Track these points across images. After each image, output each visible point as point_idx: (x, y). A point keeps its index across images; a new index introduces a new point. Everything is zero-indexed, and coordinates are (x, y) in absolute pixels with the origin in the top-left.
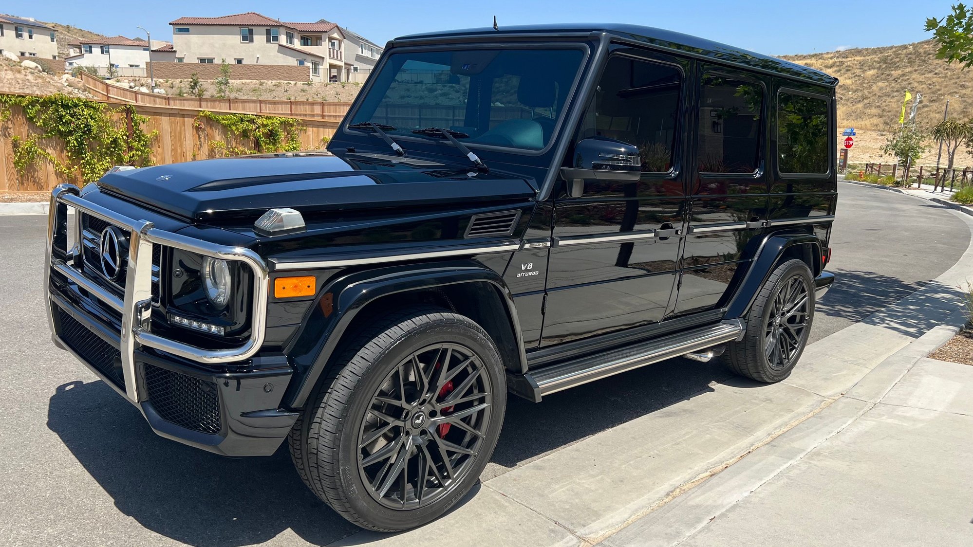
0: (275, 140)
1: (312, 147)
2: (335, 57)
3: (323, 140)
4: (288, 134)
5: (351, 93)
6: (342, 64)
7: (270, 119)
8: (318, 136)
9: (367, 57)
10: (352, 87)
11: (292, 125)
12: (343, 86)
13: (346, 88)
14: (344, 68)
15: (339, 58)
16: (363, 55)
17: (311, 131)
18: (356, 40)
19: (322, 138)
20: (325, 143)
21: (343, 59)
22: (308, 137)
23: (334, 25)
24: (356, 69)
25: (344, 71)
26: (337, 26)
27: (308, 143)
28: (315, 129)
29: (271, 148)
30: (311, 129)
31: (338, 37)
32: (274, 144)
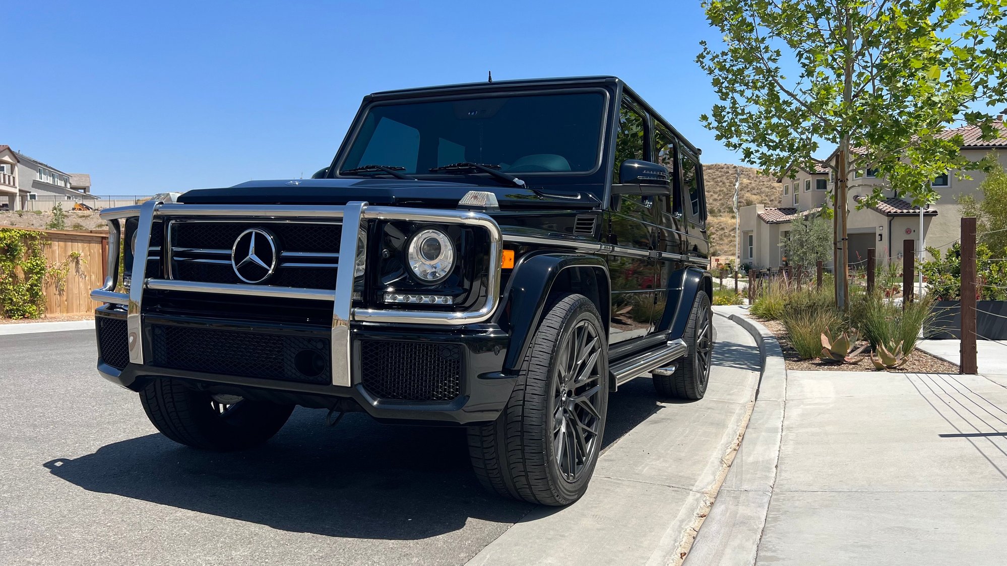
0: (14, 256)
1: (58, 264)
2: (7, 183)
3: (71, 256)
4: (29, 249)
5: (31, 223)
6: (17, 191)
7: (6, 231)
8: (65, 250)
9: (47, 183)
10: (32, 215)
11: (33, 238)
12: (21, 215)
13: (25, 217)
14: (18, 195)
15: (12, 184)
16: (42, 181)
17: (56, 246)
18: (33, 165)
19: (70, 253)
20: (74, 259)
21: (17, 184)
22: (53, 252)
23: (5, 148)
24: (33, 197)
25: (18, 199)
26: (9, 149)
27: (53, 259)
28: (62, 244)
29: (9, 266)
30: (57, 243)
31: (10, 160)
32: (12, 261)
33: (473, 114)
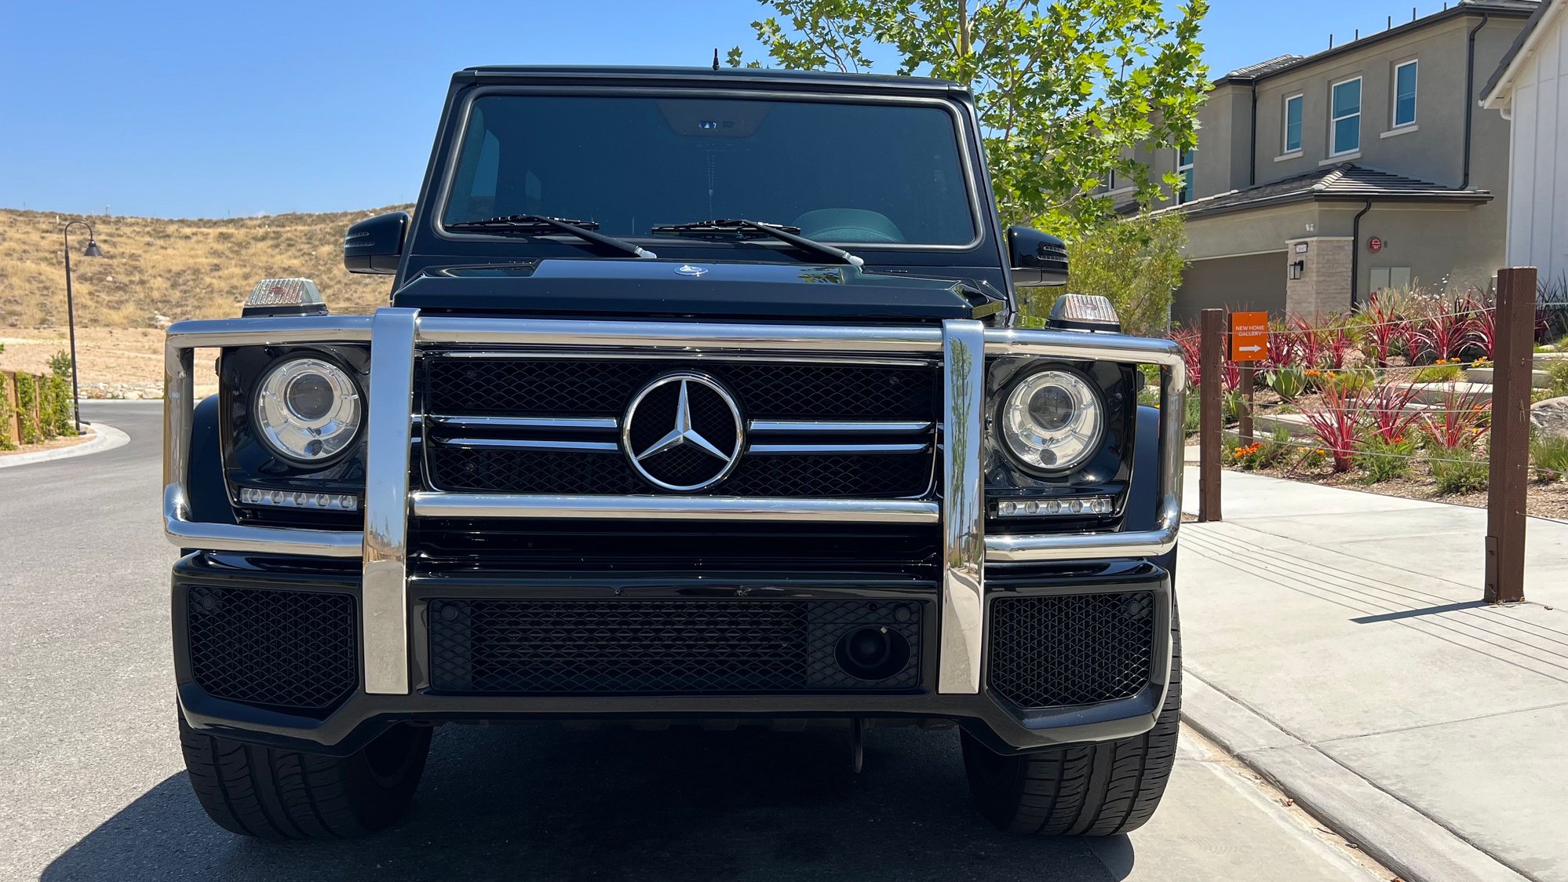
33: (707, 126)
